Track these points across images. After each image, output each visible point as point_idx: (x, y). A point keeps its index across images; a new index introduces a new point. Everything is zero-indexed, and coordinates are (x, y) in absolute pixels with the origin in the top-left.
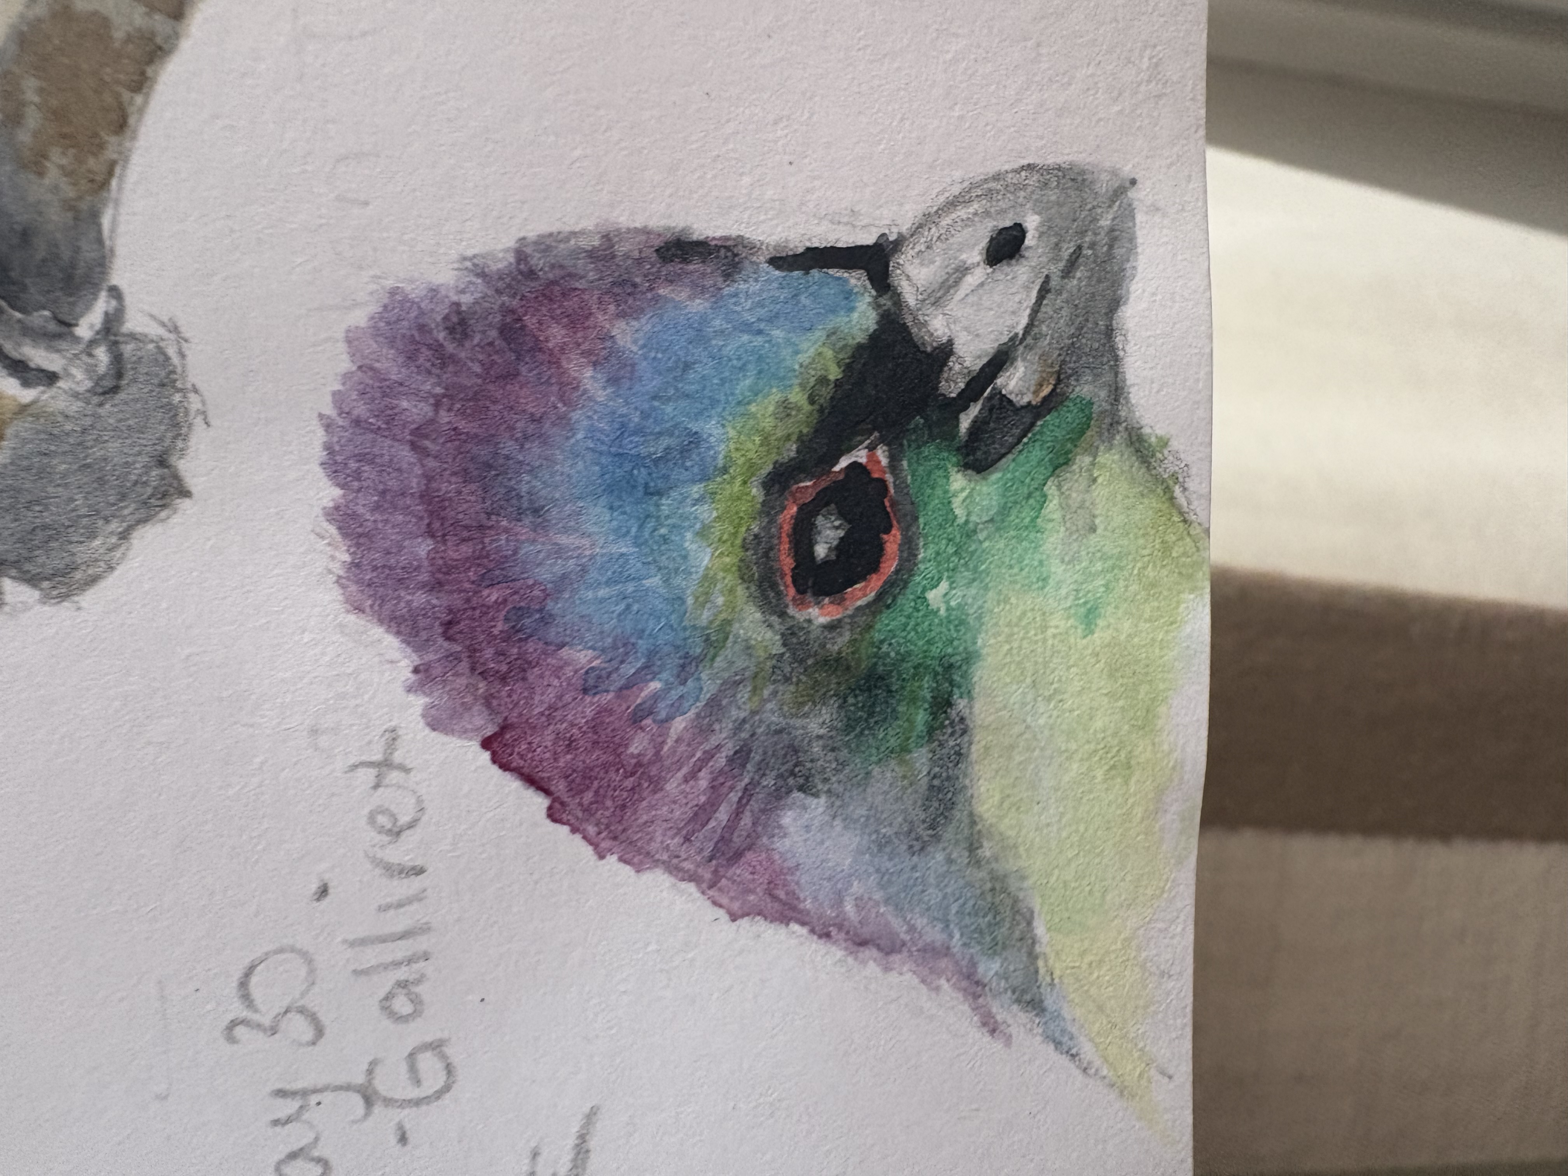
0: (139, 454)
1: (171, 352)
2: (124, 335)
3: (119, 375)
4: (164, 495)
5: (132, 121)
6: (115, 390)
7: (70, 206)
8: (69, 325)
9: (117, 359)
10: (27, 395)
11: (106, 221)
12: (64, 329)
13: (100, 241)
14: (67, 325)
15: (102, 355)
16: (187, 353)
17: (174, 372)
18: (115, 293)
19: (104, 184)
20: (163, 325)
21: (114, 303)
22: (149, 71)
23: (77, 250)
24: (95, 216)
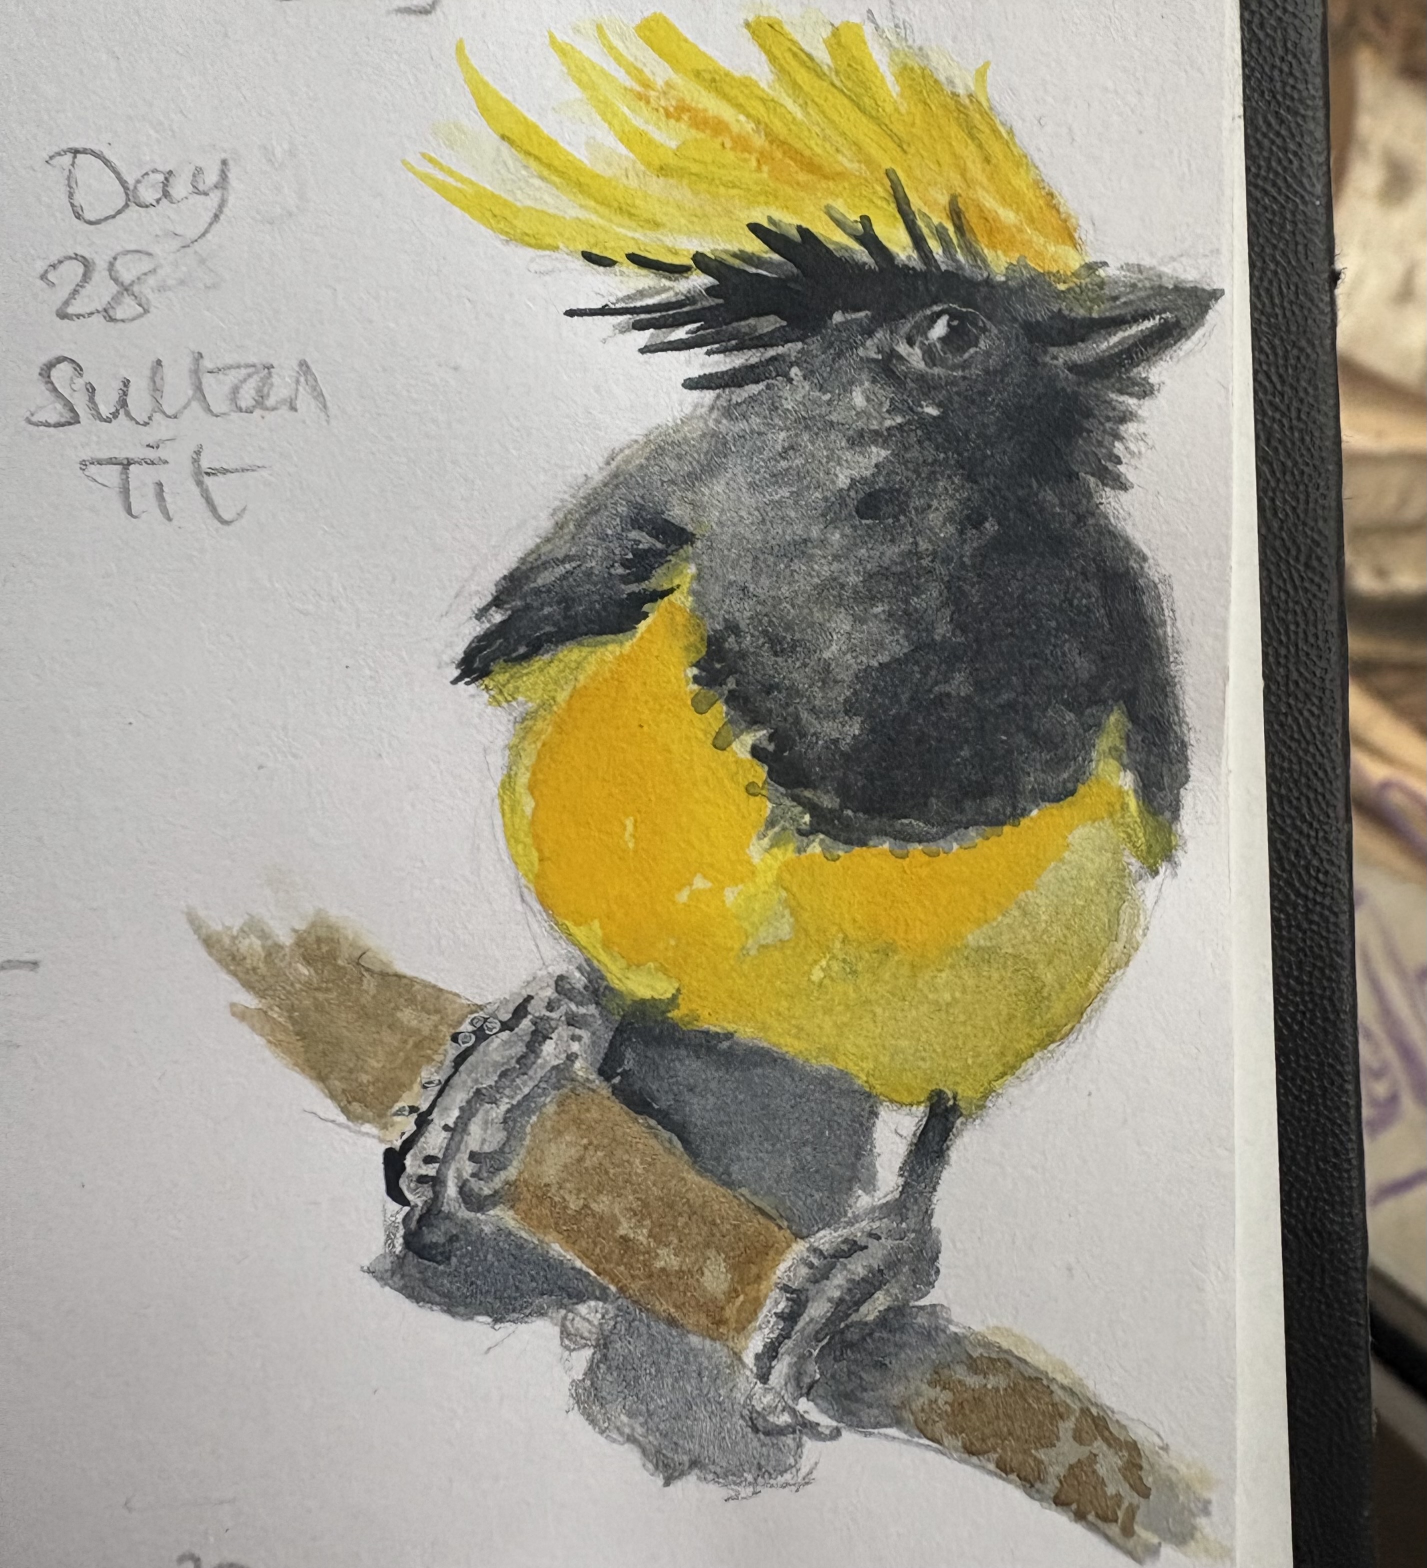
0: (702, 1447)
1: (788, 1476)
2: (800, 1438)
3: (767, 1433)
4: (666, 1466)
5: (974, 1459)
6: (756, 1430)
7: (905, 1404)
8: (808, 1394)
9: (781, 1431)
10: (749, 1359)
11: (893, 1431)
12: (804, 1391)
13: (878, 1425)
14: (808, 1391)
15: (785, 1419)
16: (787, 1489)
17: (770, 1478)
18: (836, 1434)
19: (924, 1434)
20: (810, 1473)
21: (827, 1432)
22: (1013, 1477)
23: (870, 1406)
24: (898, 1422)
